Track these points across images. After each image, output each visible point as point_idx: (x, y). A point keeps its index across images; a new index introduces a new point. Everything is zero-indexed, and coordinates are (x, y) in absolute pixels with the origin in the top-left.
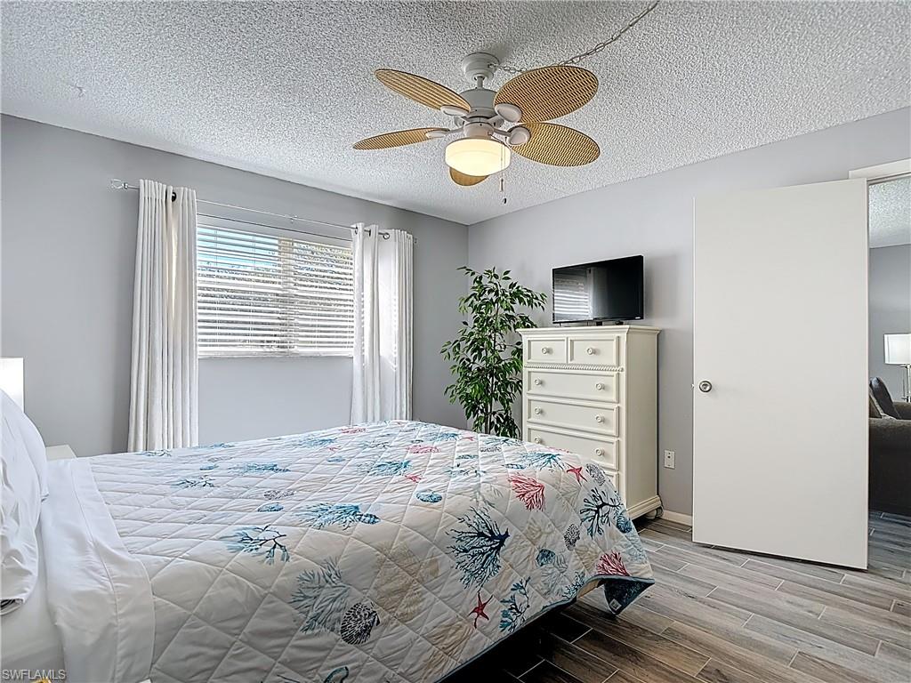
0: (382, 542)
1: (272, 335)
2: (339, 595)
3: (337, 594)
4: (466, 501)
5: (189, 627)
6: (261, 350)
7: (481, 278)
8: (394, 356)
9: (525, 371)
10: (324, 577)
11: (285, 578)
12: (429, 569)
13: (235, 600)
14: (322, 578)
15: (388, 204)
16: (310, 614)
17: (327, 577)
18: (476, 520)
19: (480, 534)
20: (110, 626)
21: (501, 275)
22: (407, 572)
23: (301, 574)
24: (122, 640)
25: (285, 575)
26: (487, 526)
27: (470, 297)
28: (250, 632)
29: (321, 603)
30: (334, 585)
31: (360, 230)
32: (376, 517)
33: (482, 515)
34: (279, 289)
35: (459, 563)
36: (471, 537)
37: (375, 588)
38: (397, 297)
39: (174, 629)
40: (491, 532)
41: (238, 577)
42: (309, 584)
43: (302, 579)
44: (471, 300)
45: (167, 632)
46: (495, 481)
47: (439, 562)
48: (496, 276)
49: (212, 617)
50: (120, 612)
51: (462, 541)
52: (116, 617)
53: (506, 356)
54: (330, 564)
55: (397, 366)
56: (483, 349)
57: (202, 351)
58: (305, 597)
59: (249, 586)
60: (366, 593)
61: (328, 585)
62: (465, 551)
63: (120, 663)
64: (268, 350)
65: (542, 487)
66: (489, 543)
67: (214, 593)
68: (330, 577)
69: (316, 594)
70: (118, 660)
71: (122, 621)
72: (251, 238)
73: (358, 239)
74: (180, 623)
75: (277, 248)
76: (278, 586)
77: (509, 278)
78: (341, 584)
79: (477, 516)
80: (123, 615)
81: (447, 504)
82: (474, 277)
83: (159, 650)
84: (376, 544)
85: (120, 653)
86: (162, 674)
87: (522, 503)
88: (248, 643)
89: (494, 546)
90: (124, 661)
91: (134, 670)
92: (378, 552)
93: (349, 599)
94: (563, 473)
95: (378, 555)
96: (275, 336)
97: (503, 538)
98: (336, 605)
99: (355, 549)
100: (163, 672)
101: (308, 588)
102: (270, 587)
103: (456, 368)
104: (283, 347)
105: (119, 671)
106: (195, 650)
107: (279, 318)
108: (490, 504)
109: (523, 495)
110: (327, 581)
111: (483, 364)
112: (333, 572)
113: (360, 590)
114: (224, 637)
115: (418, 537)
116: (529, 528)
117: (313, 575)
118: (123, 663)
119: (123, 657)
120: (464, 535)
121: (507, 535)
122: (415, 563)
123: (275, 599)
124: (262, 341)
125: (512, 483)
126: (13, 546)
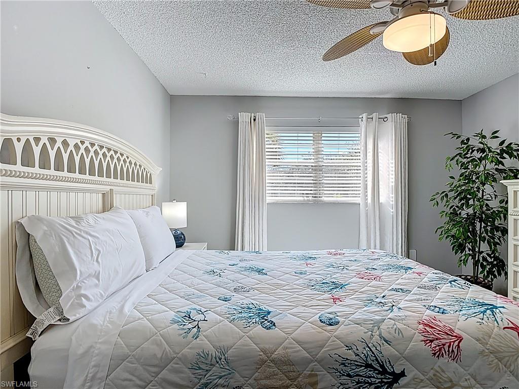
0: (267, 346)
1: (309, 190)
2: (225, 376)
3: (223, 374)
4: (361, 332)
5: (128, 362)
6: (302, 198)
7: (468, 139)
8: (391, 203)
9: (511, 219)
10: (216, 358)
11: (189, 350)
12: (307, 380)
13: (155, 355)
14: (214, 358)
15: (387, 97)
16: (202, 381)
17: (218, 360)
18: (365, 352)
19: (368, 366)
20: (91, 347)
21: (488, 135)
22: (286, 376)
23: (200, 351)
24: (95, 356)
25: (190, 348)
26: (377, 360)
27: (456, 156)
28: (161, 378)
29: (211, 376)
30: (222, 366)
31: (364, 119)
32: (274, 325)
33: (374, 349)
34: (313, 163)
35: (342, 384)
36: (358, 365)
37: (255, 380)
38: (393, 161)
39: (121, 360)
40: (382, 366)
41: (162, 340)
42: (203, 360)
43: (199, 354)
44: (456, 158)
45: (117, 361)
46: (402, 320)
47: (319, 378)
48: (484, 137)
49: (142, 361)
50: (100, 341)
51: (346, 366)
52: (96, 343)
53: (494, 204)
54: (223, 351)
55: (394, 210)
56: (470, 199)
57: (269, 199)
58: (200, 368)
59: (165, 348)
60: (247, 381)
61: (217, 365)
62: (349, 375)
63: (92, 369)
64: (306, 199)
65: (460, 339)
66: (379, 376)
67: (146, 346)
68: (220, 360)
69: (207, 368)
70: (91, 367)
71: (98, 346)
72: (296, 135)
73: (363, 124)
74: (124, 358)
75: (312, 138)
76: (182, 354)
77: (497, 137)
78: (227, 367)
79: (367, 349)
80: (101, 343)
81: (341, 330)
82: (460, 140)
83: (111, 370)
84: (262, 346)
85: (93, 363)
86: (112, 384)
87: (427, 349)
88: (160, 385)
89: (385, 380)
90: (94, 368)
91: (99, 375)
92: (262, 353)
93: (231, 380)
94: (496, 329)
95: (261, 355)
96: (311, 190)
97: (397, 377)
98: (221, 381)
99: (244, 345)
100: (112, 382)
101: (202, 362)
102: (179, 353)
103: (444, 214)
104: (315, 197)
105: (91, 373)
106: (130, 377)
107: (313, 180)
108: (386, 341)
109: (431, 341)
110: (218, 362)
111: (471, 211)
112: (223, 357)
113: (241, 376)
114: (146, 375)
115: (299, 350)
116: (434, 375)
117: (208, 355)
118: (93, 370)
119: (95, 366)
120: (349, 362)
121: (403, 374)
122: (294, 372)
123: (180, 363)
124: (303, 194)
125: (421, 326)
126: (83, 292)
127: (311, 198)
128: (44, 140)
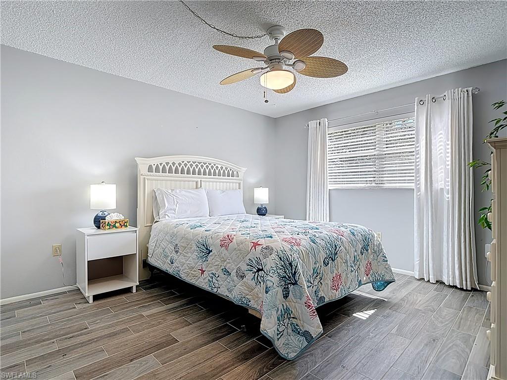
8: (447, 188)
38: (450, 142)
55: (450, 196)
124: (366, 181)
126: (167, 213)
127: (374, 185)
128: (171, 164)
